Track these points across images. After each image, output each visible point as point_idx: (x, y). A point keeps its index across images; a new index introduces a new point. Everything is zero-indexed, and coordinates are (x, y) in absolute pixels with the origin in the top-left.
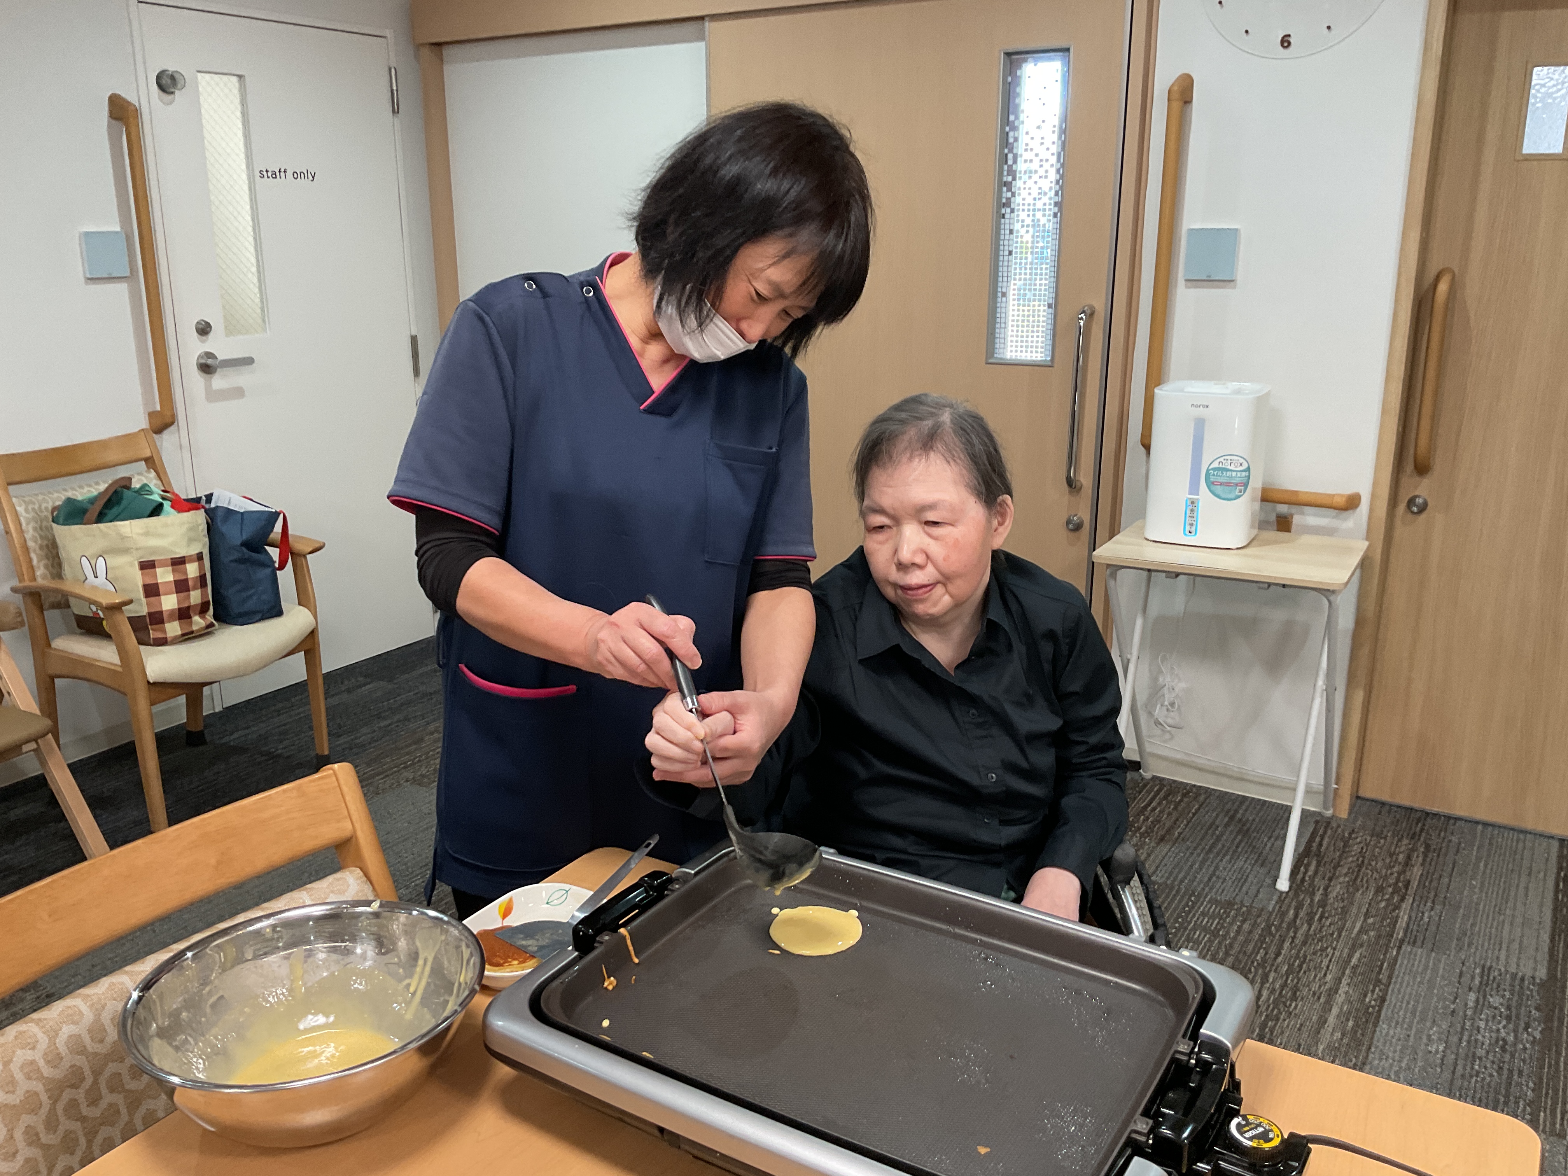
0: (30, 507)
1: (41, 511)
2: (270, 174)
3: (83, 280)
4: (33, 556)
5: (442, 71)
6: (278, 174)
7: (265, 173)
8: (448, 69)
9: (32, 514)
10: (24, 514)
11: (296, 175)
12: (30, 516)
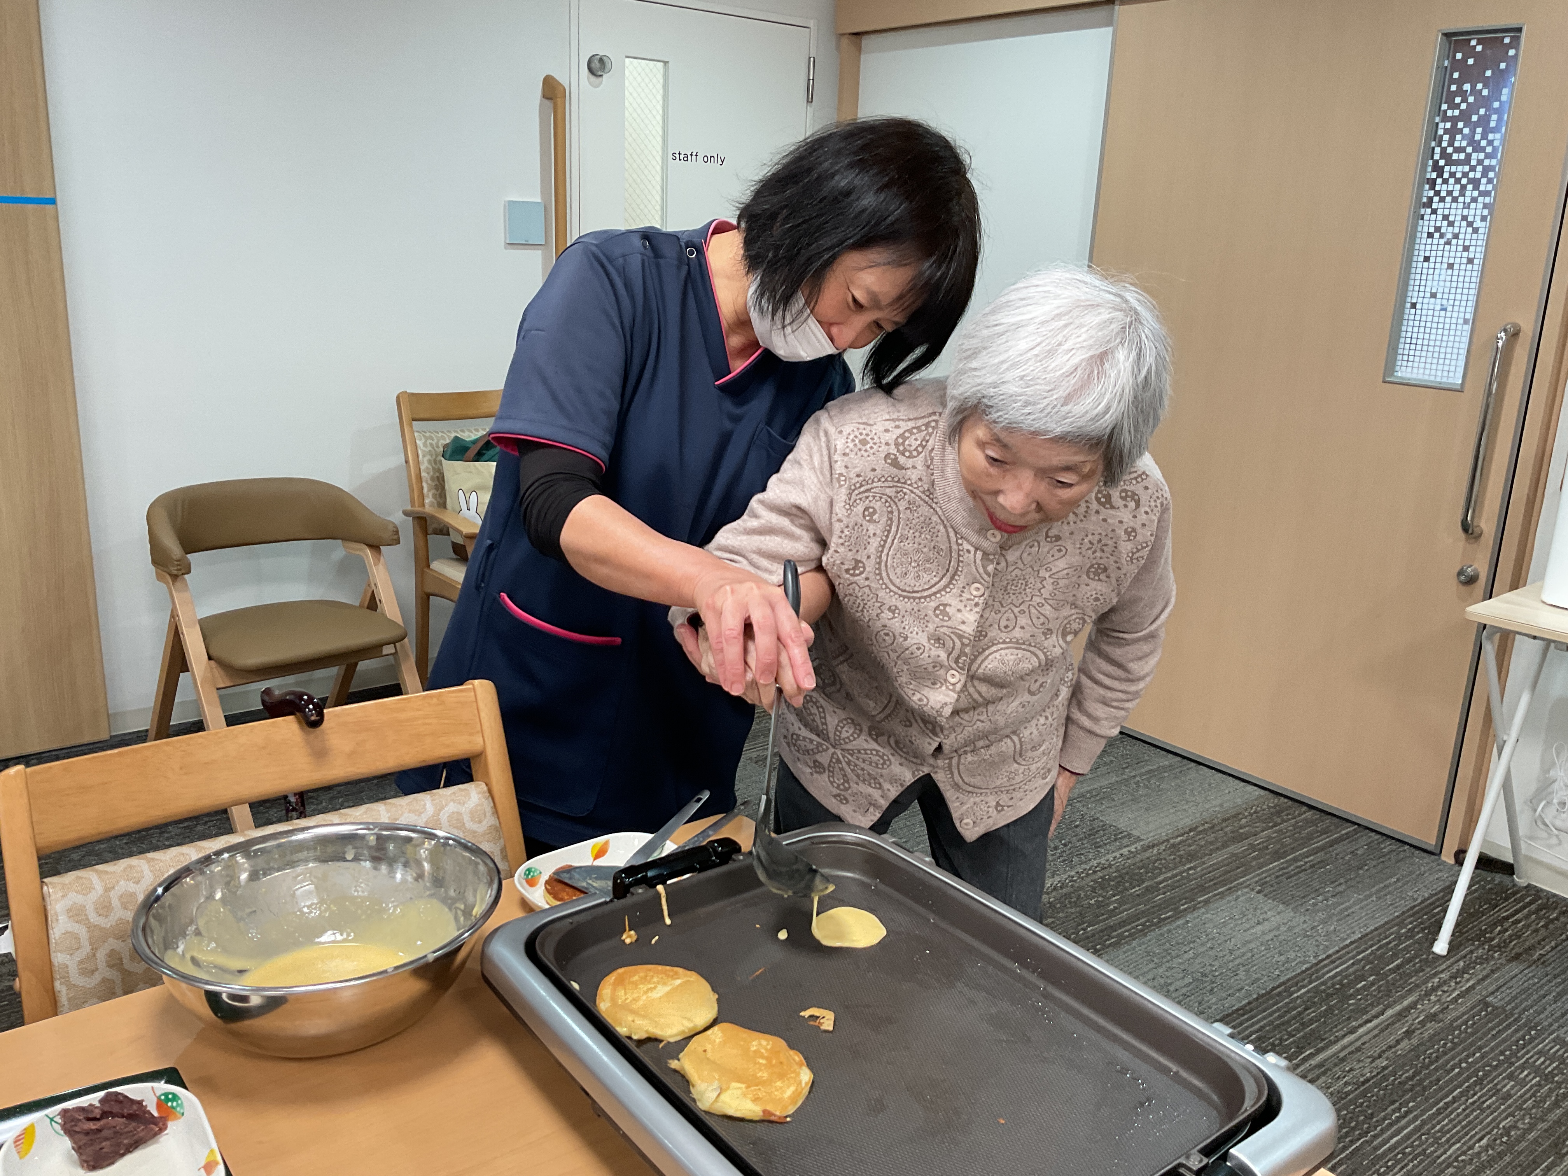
0: (429, 441)
1: (438, 447)
2: (682, 157)
3: (503, 244)
4: (425, 485)
5: (859, 61)
6: (689, 157)
7: (677, 156)
8: (863, 57)
9: (429, 448)
10: (422, 447)
11: (707, 159)
12: (427, 450)
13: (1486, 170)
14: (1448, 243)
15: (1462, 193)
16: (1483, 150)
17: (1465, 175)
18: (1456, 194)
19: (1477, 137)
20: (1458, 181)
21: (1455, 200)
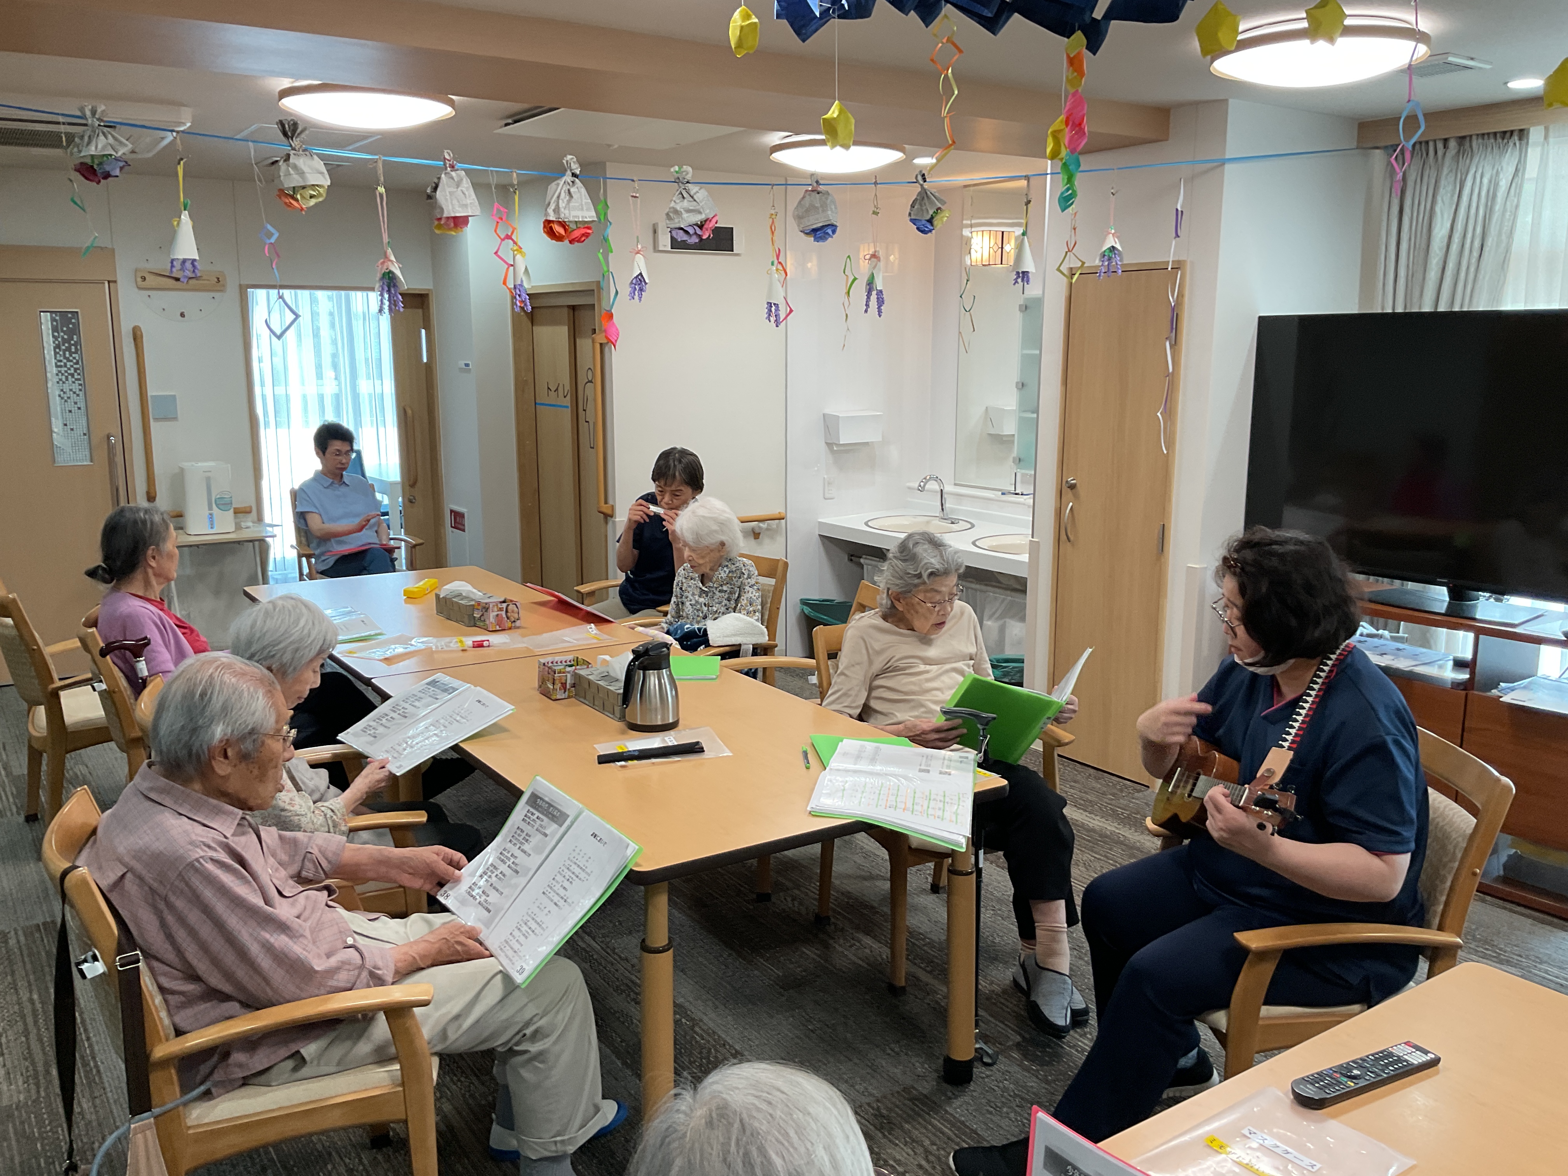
13: (76, 370)
14: (66, 401)
15: (67, 379)
16: (71, 361)
17: (66, 372)
18: (64, 379)
19: (67, 355)
20: (63, 374)
21: (64, 383)
